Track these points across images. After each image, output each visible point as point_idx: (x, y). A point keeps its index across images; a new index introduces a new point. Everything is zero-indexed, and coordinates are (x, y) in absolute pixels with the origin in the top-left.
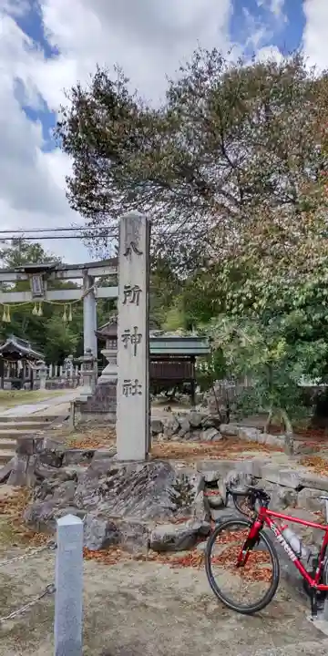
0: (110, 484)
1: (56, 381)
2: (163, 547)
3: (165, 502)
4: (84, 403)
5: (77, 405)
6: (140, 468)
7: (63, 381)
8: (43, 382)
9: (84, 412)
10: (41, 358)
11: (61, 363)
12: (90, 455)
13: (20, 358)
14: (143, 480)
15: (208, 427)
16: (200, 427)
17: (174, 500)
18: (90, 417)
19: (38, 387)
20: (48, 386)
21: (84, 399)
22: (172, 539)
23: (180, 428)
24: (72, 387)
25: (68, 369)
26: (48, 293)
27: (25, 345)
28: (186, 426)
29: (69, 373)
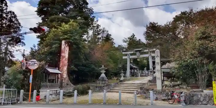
0: (156, 93)
1: (142, 74)
2: (164, 100)
3: (165, 95)
4: (151, 81)
5: (150, 81)
6: (160, 91)
7: (144, 75)
8: (139, 75)
9: (151, 82)
10: (138, 69)
11: (143, 70)
12: (153, 89)
13: (133, 69)
14: (161, 92)
15: (177, 86)
16: (175, 86)
17: (166, 95)
18: (152, 84)
19: (138, 76)
20: (141, 76)
21: (151, 80)
22: (165, 99)
23: (171, 86)
24: (147, 76)
25: (146, 71)
26: (141, 55)
27: (134, 65)
28: (172, 86)
29: (146, 72)
